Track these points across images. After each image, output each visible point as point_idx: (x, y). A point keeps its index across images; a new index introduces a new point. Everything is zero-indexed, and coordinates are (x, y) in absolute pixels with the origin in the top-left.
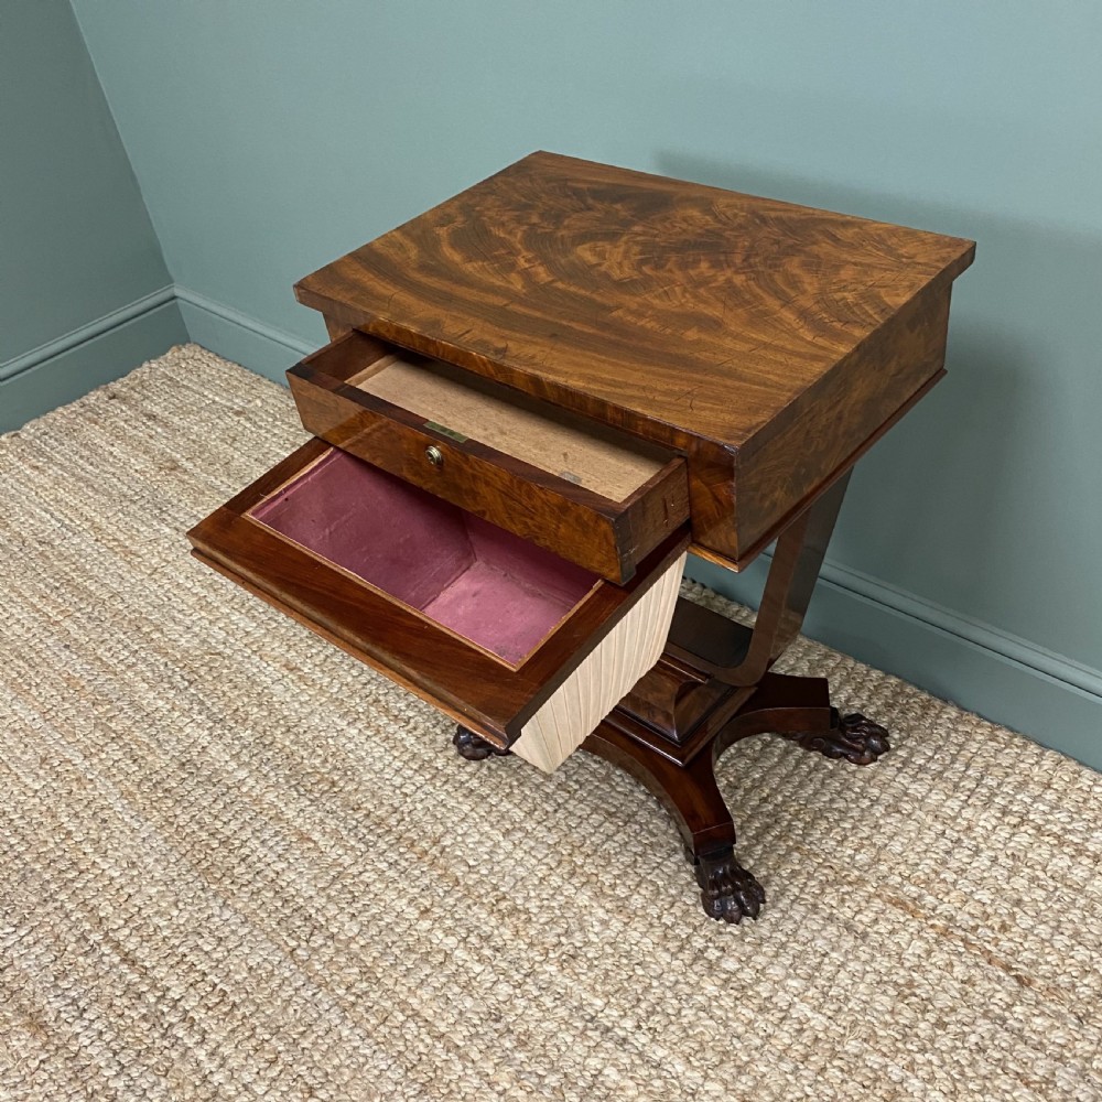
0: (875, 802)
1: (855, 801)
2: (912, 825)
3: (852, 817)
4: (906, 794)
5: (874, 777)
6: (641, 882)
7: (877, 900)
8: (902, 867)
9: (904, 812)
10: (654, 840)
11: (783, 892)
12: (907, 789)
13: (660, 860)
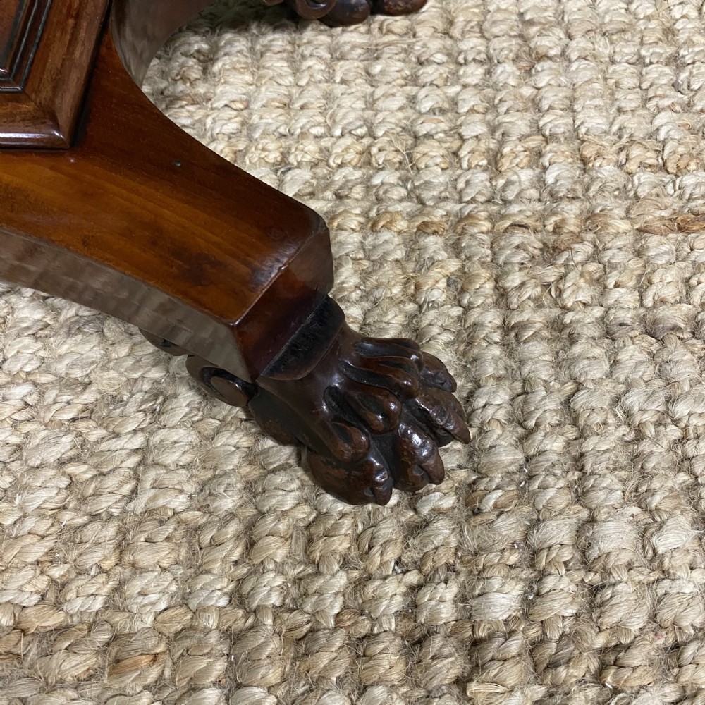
0: (489, 62)
1: (454, 78)
2: (583, 71)
3: (472, 111)
4: (531, 23)
5: (451, 23)
6: (123, 532)
7: (653, 240)
8: (636, 152)
9: (552, 53)
10: (89, 397)
11: (467, 336)
12: (521, 15)
13: (138, 441)
